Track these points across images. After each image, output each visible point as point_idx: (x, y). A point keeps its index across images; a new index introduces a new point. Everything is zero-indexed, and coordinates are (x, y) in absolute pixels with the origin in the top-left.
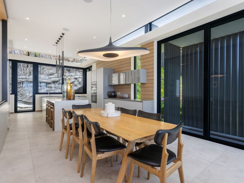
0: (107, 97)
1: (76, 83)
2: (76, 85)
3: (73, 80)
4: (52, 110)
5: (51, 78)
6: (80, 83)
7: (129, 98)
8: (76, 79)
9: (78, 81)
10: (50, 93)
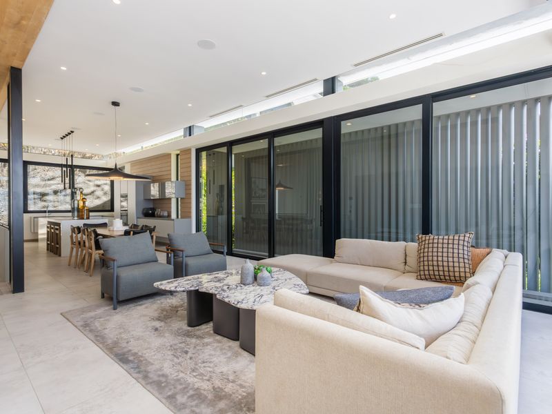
0: (141, 216)
1: (99, 193)
2: (98, 198)
3: (92, 189)
4: (57, 232)
5: (50, 185)
6: (105, 194)
7: (169, 216)
8: (98, 186)
9: (103, 190)
10: (50, 212)
